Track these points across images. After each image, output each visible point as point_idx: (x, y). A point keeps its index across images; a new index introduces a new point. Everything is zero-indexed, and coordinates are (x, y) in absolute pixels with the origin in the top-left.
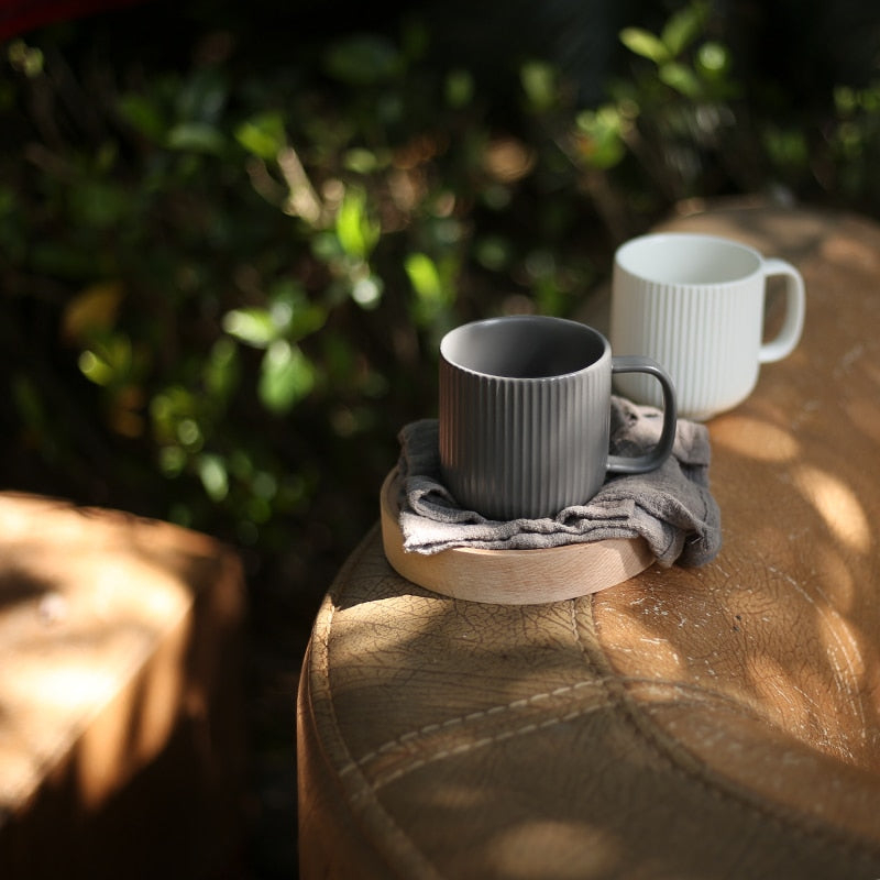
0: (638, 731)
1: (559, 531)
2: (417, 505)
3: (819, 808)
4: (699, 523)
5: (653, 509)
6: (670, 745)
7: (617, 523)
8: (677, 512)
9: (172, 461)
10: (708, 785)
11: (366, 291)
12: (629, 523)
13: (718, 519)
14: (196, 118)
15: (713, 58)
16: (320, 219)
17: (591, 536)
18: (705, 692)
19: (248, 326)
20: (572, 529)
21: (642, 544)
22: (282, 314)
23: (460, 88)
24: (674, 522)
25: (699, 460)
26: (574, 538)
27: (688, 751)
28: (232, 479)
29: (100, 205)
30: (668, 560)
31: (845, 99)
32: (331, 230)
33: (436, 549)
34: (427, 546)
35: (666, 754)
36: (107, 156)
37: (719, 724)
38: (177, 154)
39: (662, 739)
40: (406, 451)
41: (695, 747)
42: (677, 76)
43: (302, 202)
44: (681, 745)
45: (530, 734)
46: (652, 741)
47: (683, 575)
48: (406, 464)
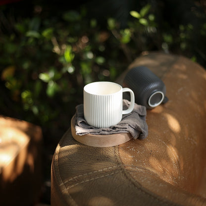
0: (127, 178)
1: (111, 131)
2: (79, 124)
3: (167, 197)
4: (143, 130)
5: (132, 126)
6: (134, 181)
7: (124, 129)
8: (138, 127)
9: (26, 107)
10: (142, 191)
11: (71, 70)
12: (127, 129)
13: (147, 129)
14: (33, 29)
15: (152, 18)
16: (61, 53)
17: (118, 132)
18: (142, 169)
19: (44, 77)
20: (114, 130)
21: (130, 134)
22: (52, 74)
23: (94, 23)
24: (137, 129)
25: (143, 115)
26: (114, 133)
27: (138, 182)
28: (40, 111)
29: (11, 48)
30: (136, 138)
31: (182, 28)
32: (63, 56)
33: (83, 134)
34: (81, 134)
35: (133, 183)
36: (12, 37)
37: (146, 176)
38: (28, 38)
39: (132, 180)
40: (77, 111)
41: (140, 182)
42: (143, 21)
43: (57, 49)
44: (136, 181)
45: (102, 178)
46: (130, 180)
47: (139, 141)
48: (77, 115)
